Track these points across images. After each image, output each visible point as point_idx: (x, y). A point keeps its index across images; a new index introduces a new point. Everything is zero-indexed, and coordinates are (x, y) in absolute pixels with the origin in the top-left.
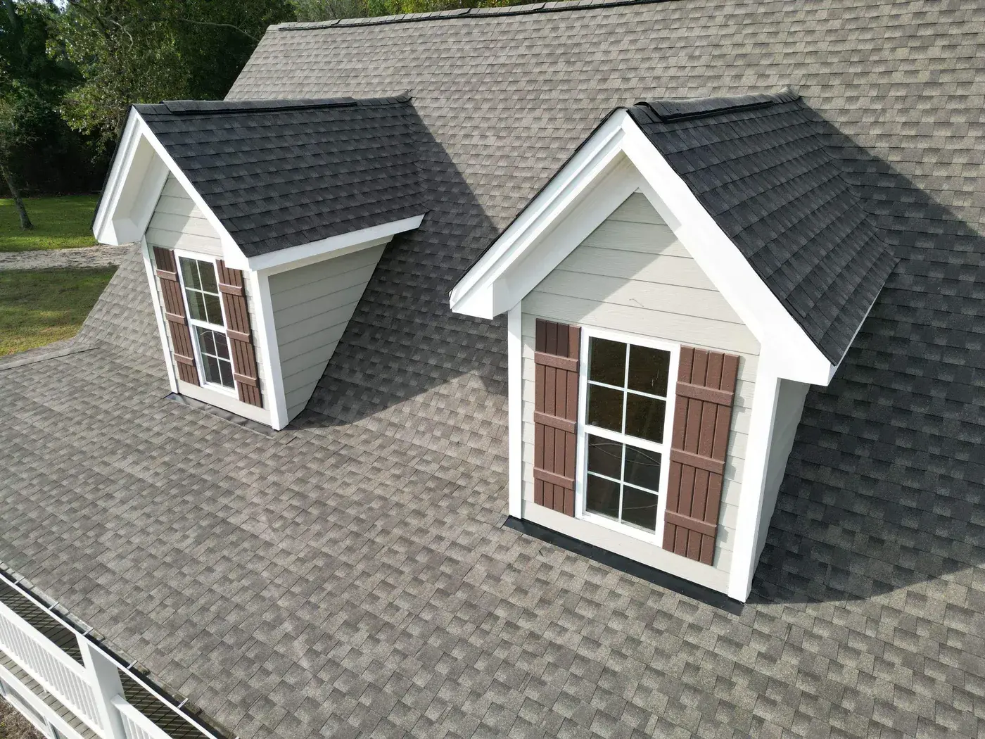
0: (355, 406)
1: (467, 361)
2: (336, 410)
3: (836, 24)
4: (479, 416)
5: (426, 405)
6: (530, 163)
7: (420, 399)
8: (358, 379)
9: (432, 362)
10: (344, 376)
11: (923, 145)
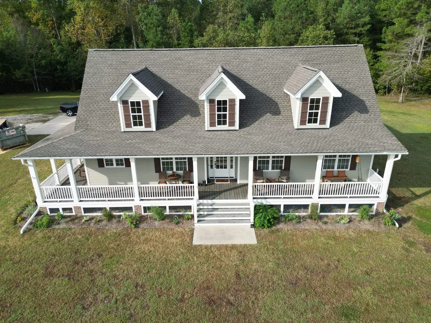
0: (167, 125)
1: (186, 113)
2: (163, 126)
3: (224, 55)
4: (192, 120)
5: (181, 121)
6: (181, 79)
7: (180, 121)
8: (165, 120)
9: (179, 114)
10: (161, 120)
11: (240, 73)
